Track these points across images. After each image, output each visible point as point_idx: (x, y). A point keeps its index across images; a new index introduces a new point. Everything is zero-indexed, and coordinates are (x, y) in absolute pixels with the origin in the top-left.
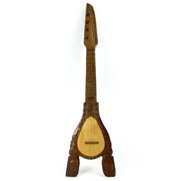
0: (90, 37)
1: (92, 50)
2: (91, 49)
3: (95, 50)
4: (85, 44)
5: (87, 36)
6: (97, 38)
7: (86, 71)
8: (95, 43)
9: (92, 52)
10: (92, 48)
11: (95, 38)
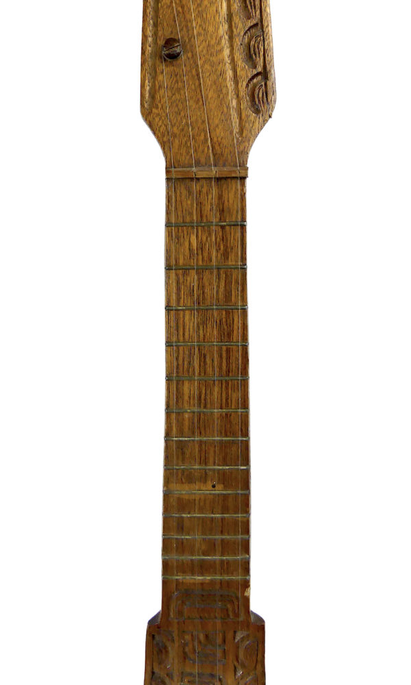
0: (197, 42)
1: (218, 179)
2: (214, 172)
3: (243, 179)
4: (151, 110)
5: (165, 33)
6: (266, 53)
7: (169, 379)
8: (245, 103)
9: (220, 197)
10: (218, 158)
11: (250, 56)
